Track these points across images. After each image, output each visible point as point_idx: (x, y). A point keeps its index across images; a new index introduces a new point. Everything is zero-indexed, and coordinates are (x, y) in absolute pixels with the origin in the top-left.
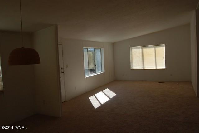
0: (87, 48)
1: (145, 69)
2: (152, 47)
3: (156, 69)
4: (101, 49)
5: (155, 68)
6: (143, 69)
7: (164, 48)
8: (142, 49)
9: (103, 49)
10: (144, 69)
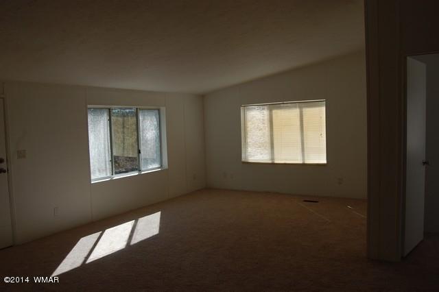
0: (109, 107)
1: (276, 162)
2: (295, 107)
3: (304, 165)
4: (159, 110)
5: (301, 162)
6: (270, 162)
7: (323, 109)
8: (271, 111)
9: (163, 109)
10: (273, 164)
